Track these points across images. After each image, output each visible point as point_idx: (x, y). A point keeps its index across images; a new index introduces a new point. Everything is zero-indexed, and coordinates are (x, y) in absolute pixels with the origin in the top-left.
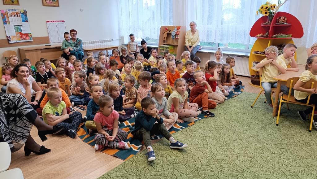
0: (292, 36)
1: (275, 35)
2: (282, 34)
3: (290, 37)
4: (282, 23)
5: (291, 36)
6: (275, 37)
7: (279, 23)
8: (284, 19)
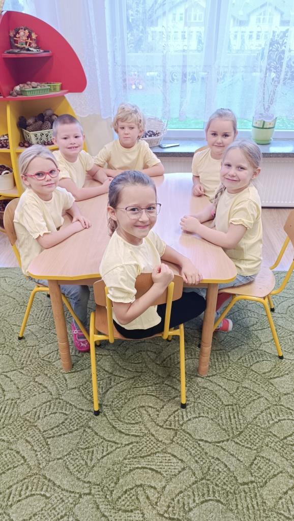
0: (62, 88)
1: (17, 88)
2: (34, 84)
3: (58, 92)
4: (27, 47)
5: (58, 88)
6: (18, 94)
7: (18, 48)
8: (29, 36)
